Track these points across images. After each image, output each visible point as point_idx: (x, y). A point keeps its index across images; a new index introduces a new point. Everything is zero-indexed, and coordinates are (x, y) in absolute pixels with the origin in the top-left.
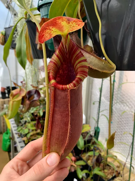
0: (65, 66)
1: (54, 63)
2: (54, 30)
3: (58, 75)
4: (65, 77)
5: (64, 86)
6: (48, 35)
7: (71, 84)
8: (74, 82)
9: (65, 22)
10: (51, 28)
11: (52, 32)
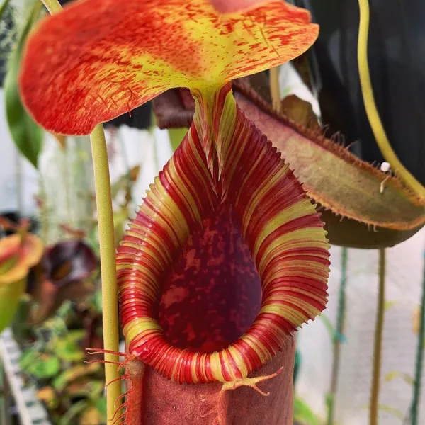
0: (212, 233)
1: (156, 228)
2: (147, 67)
3: (177, 277)
4: (212, 281)
5: (195, 357)
6: (113, 90)
7: (233, 350)
8: (251, 341)
9: (206, 21)
10: (124, 52)
11: (140, 75)
